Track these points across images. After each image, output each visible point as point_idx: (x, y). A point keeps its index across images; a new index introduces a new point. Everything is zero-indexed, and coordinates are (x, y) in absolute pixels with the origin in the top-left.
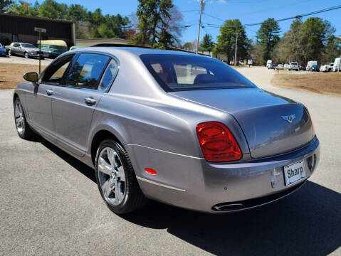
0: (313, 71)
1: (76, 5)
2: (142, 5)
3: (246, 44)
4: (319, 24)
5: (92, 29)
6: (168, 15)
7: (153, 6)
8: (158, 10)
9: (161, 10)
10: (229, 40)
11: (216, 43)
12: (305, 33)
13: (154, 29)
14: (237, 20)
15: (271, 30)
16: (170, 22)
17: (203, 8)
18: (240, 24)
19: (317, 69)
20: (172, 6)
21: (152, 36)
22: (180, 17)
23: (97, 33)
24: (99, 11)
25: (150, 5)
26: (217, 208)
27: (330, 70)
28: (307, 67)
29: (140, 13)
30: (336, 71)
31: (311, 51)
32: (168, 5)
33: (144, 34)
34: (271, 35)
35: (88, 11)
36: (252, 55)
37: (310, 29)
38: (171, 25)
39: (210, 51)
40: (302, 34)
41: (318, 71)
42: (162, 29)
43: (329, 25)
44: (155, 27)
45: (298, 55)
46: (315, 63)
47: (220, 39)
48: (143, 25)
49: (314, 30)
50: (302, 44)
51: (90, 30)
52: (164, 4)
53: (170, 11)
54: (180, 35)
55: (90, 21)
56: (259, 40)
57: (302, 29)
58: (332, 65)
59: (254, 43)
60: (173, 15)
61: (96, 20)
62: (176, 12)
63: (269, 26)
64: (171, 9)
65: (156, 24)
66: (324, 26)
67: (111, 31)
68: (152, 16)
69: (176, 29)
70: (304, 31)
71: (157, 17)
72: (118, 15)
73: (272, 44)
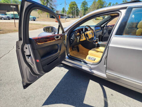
3: (78, 10)
4: (102, 2)
10: (73, 9)
12: (97, 5)
14: (74, 2)
15: (85, 5)
22: (56, 1)
34: (85, 7)
36: (80, 14)
37: (99, 4)
38: (53, 4)
42: (50, 6)
43: (105, 2)
47: (69, 9)
49: (101, 4)
54: (56, 8)
56: (82, 9)
59: (80, 10)
65: (47, 4)
69: (55, 6)
71: (48, 2)
73: (86, 10)
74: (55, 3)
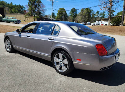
0: (89, 25)
1: (2, 1)
2: (30, 2)
3: (67, 16)
4: (89, 10)
5: (9, 10)
6: (40, 6)
7: (34, 2)
8: (36, 4)
9: (37, 4)
10: (61, 15)
11: (57, 15)
12: (85, 13)
13: (35, 11)
14: (63, 8)
15: (74, 12)
16: (41, 8)
17: (53, 4)
18: (64, 9)
19: (90, 24)
20: (41, 3)
21: (34, 13)
22: (44, 7)
23: (11, 11)
24: (12, 3)
25: (33, 2)
26: (102, 69)
27: (94, 25)
28: (87, 24)
29: (29, 5)
30: (96, 25)
31: (88, 19)
32: (39, 2)
33: (31, 12)
34: (74, 13)
35: (7, 3)
36: (69, 20)
37: (87, 12)
38: (41, 9)
39: (54, 18)
40: (84, 13)
41: (90, 25)
42: (38, 11)
43: (93, 11)
44: (35, 10)
45: (84, 20)
46: (89, 22)
47: (58, 14)
48: (31, 9)
49: (88, 12)
50: (85, 16)
51: (8, 10)
52: (38, 2)
53: (40, 4)
54: (44, 12)
55: (8, 7)
56: (71, 15)
57: (84, 11)
58: (95, 23)
59: (69, 16)
60: (41, 6)
61: (11, 7)
62: (43, 5)
63: (74, 10)
64: (41, 4)
65: (35, 9)
66: (91, 11)
67: (17, 11)
68: (34, 6)
69: (43, 10)
70: (85, 12)
71: (36, 7)
72: (20, 5)
73: (75, 16)
74: (43, 8)
